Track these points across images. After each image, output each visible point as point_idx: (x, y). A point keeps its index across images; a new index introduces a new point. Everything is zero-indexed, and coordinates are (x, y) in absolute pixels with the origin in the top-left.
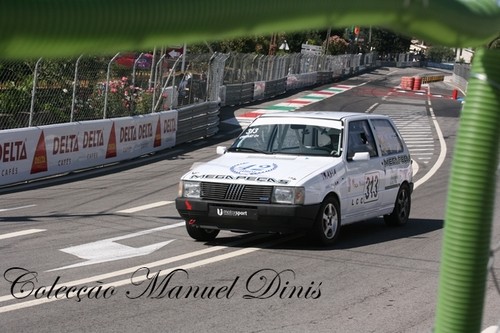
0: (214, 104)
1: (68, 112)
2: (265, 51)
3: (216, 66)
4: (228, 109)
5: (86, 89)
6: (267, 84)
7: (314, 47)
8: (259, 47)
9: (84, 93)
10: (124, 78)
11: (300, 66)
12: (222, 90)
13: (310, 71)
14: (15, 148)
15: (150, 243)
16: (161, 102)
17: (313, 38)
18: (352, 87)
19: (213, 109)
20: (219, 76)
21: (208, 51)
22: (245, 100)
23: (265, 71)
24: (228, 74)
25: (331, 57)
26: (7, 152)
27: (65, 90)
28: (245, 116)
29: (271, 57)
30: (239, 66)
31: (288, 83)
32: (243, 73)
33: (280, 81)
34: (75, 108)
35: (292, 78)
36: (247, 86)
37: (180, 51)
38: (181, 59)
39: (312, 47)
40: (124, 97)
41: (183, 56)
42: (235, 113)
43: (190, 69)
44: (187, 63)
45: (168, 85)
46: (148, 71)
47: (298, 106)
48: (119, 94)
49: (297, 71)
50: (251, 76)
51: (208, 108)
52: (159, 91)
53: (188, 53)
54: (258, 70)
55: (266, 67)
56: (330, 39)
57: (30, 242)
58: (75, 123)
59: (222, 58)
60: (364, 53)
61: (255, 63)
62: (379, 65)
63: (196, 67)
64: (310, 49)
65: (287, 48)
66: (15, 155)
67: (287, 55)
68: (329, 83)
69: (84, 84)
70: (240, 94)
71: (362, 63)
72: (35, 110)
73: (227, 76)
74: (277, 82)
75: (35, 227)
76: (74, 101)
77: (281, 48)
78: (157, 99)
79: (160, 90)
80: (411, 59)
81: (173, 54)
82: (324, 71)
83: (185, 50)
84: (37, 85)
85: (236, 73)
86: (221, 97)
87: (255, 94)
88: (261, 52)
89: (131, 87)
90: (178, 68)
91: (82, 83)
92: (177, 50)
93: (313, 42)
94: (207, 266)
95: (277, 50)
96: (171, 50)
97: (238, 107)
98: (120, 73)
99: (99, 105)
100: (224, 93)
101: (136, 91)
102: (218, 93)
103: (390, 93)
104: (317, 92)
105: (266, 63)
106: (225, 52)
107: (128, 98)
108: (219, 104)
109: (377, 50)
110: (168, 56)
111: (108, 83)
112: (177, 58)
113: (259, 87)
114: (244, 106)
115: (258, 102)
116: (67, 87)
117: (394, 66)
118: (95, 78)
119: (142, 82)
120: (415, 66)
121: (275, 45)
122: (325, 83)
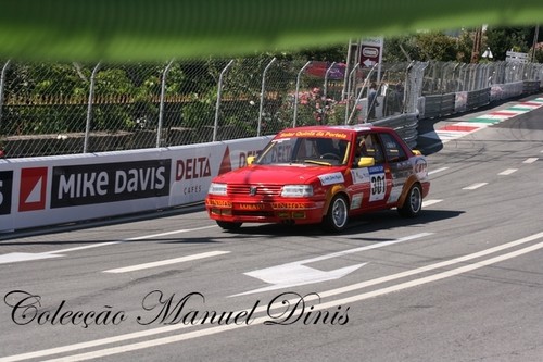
0: (412, 116)
1: (255, 126)
2: (467, 59)
3: (413, 75)
4: (426, 122)
5: (274, 101)
6: (469, 94)
7: (520, 55)
8: (460, 55)
9: (271, 106)
10: (315, 90)
11: (504, 74)
12: (421, 102)
13: (516, 81)
14: (198, 164)
15: (341, 267)
16: (355, 115)
17: (518, 45)
19: (411, 122)
20: (417, 87)
21: (406, 59)
22: (446, 111)
23: (467, 81)
24: (427, 84)
25: (538, 65)
26: (189, 169)
27: (252, 103)
28: (446, 129)
29: (473, 66)
30: (439, 75)
31: (492, 93)
32: (444, 82)
33: (483, 91)
34: (263, 121)
35: (496, 88)
36: (448, 97)
37: (376, 59)
38: (376, 68)
39: (518, 55)
40: (315, 109)
41: (379, 65)
42: (435, 126)
43: (386, 79)
44: (382, 73)
45: (362, 97)
46: (341, 81)
47: (502, 118)
48: (310, 106)
49: (502, 80)
50: (452, 87)
51: (405, 121)
52: (352, 102)
53: (384, 61)
54: (459, 80)
55: (467, 77)
56: (537, 46)
57: (212, 265)
58: (262, 138)
59: (421, 66)
61: (456, 72)
63: (393, 76)
64: (516, 57)
65: (491, 56)
66: (198, 172)
67: (490, 64)
68: (536, 93)
69: (273, 96)
70: (440, 106)
72: (220, 124)
73: (426, 86)
74: (480, 92)
75: (219, 249)
76: (262, 114)
77: (484, 55)
78: (350, 111)
79: (354, 102)
81: (368, 63)
82: (531, 80)
83: (381, 59)
84: (222, 97)
85: (436, 82)
86: (420, 109)
87: (456, 106)
88: (464, 60)
89: (323, 98)
90: (374, 78)
91: (271, 94)
92: (372, 59)
93: (519, 49)
94: (402, 292)
95: (480, 58)
96: (367, 58)
97: (438, 119)
98: (311, 85)
99: (288, 118)
100: (423, 105)
101: (328, 103)
102: (416, 105)
104: (523, 103)
105: (468, 72)
106: (424, 60)
107: (320, 111)
108: (418, 117)
110: (362, 65)
111: (298, 95)
112: (371, 67)
113: (461, 98)
114: (444, 118)
115: (459, 114)
116: (255, 98)
118: (285, 89)
119: (334, 94)
121: (478, 53)
122: (532, 94)
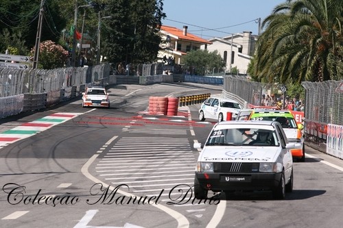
7: (18, 58)
13: (14, 94)
17: (14, 45)
18: (76, 114)
25: (43, 72)
39: (14, 58)
56: (41, 45)
60: (91, 65)
62: (114, 81)
64: (12, 61)
68: (42, 110)
71: (89, 80)
80: (160, 72)
82: (35, 93)
93: (15, 50)
103: (134, 121)
104: (26, 123)
109: (109, 60)
117: (136, 82)
120: (166, 82)
122: (37, 111)
